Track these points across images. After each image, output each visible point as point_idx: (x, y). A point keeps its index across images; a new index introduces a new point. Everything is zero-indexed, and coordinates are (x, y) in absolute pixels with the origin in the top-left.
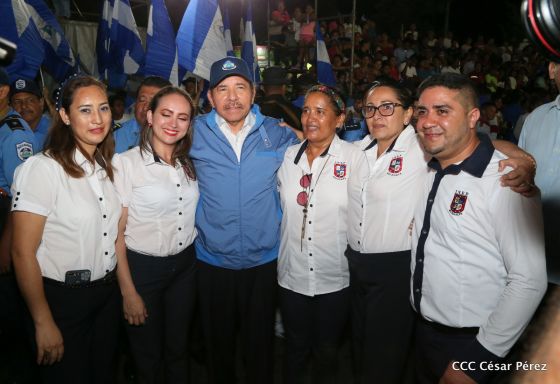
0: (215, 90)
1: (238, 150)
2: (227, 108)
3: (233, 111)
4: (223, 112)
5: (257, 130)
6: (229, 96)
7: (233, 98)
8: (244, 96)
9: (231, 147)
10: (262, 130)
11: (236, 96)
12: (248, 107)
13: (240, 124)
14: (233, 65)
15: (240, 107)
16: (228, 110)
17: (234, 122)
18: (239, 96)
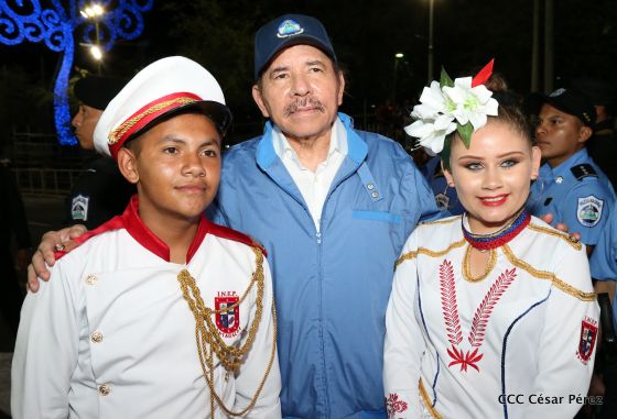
0: (266, 76)
1: (316, 212)
2: (291, 111)
3: (303, 115)
4: (285, 121)
5: (355, 173)
6: (294, 87)
8: (324, 87)
9: (302, 204)
10: (364, 171)
11: (308, 85)
12: (333, 108)
15: (318, 108)
16: (294, 116)
17: (307, 138)
18: (313, 86)
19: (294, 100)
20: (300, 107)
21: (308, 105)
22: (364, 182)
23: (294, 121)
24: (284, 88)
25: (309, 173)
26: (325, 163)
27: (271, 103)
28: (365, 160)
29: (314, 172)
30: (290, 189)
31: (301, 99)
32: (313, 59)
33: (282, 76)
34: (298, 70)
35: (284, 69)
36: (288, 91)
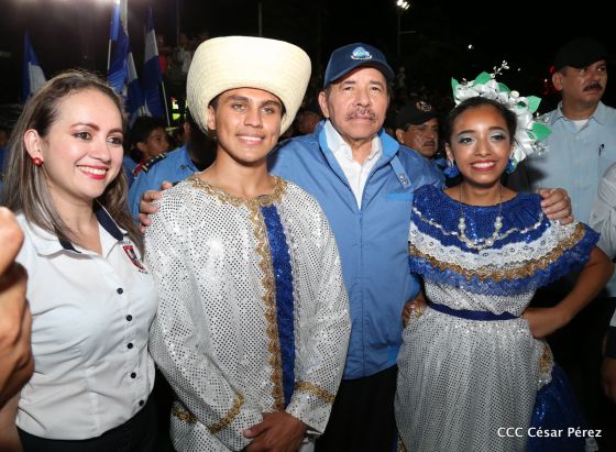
0: (336, 86)
2: (351, 117)
3: (360, 121)
4: (344, 124)
5: (389, 163)
6: (358, 98)
7: (364, 102)
8: (379, 103)
9: (347, 186)
10: (396, 163)
11: (369, 99)
13: (366, 145)
14: (367, 53)
15: (372, 118)
16: (354, 122)
17: (357, 140)
18: (372, 100)
19: (356, 108)
20: (360, 115)
21: (366, 115)
23: (352, 125)
24: (349, 98)
25: (356, 165)
27: (336, 108)
28: (397, 154)
29: (361, 165)
30: (339, 174)
31: (361, 108)
32: (375, 80)
33: (349, 88)
34: (363, 86)
35: (353, 82)
36: (352, 100)
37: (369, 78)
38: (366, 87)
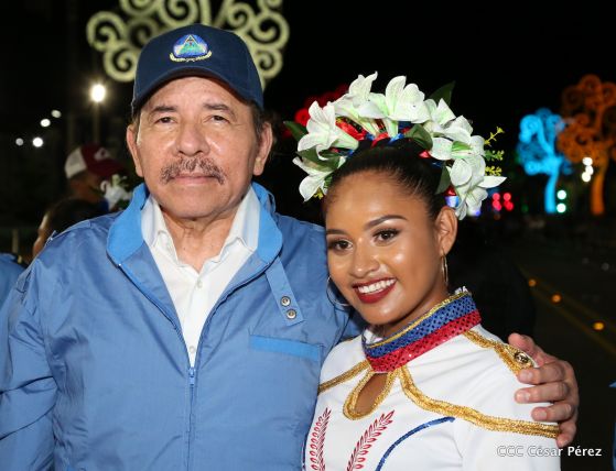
19: (176, 159)
20: (186, 172)
21: (198, 170)
22: (277, 293)
24: (165, 139)
26: (217, 259)
28: (280, 254)
29: (198, 272)
30: (157, 295)
31: (187, 159)
32: (216, 101)
33: (166, 120)
34: (191, 114)
35: (171, 109)
36: (171, 143)
37: (205, 98)
38: (197, 117)
